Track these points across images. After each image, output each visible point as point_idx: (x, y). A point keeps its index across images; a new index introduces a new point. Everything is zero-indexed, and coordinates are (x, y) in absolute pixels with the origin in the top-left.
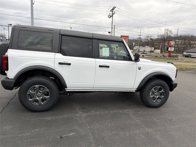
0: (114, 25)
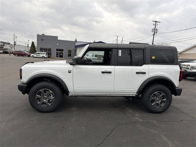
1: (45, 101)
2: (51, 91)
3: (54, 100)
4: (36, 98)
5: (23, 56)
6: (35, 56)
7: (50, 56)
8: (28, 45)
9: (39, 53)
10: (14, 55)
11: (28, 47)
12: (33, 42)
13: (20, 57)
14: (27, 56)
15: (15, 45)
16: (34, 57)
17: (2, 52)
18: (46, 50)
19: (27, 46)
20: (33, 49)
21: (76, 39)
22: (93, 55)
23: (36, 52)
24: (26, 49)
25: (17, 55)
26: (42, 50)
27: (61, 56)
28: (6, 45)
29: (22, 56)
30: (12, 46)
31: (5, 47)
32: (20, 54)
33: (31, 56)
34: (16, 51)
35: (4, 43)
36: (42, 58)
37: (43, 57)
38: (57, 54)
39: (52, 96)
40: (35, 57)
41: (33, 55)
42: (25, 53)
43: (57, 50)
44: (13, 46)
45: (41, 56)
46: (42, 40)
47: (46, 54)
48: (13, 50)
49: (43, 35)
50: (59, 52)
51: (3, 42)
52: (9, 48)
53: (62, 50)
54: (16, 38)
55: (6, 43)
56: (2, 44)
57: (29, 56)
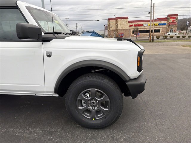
0: (154, 3)
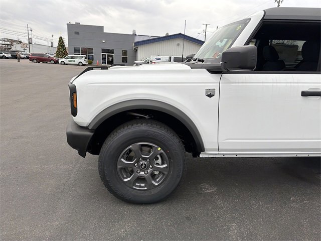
1: (142, 173)
2: (159, 149)
3: (166, 173)
4: (119, 167)
5: (46, 63)
6: (66, 61)
7: (92, 62)
8: (52, 43)
9: (72, 58)
10: (30, 60)
11: (52, 47)
12: (61, 38)
13: (41, 64)
14: (52, 62)
15: (30, 43)
16: (65, 64)
17: (10, 56)
18: (84, 51)
19: (50, 45)
20: (62, 51)
21: (134, 32)
22: (170, 58)
23: (67, 55)
24: (49, 51)
25: (35, 61)
26: (77, 51)
27: (111, 63)
28: (15, 44)
29: (43, 63)
30: (25, 46)
31: (13, 48)
32: (41, 59)
33: (60, 63)
34: (33, 55)
35: (12, 41)
36: (78, 65)
37: (80, 64)
38: (104, 59)
39: (159, 161)
40: (67, 64)
41: (63, 60)
42: (49, 57)
43: (104, 51)
44: (28, 46)
45: (77, 61)
46: (77, 33)
47: (86, 58)
48: (29, 53)
49: (78, 24)
50: (106, 54)
51: (10, 40)
52: (22, 49)
53: (112, 52)
54: (31, 31)
55: (14, 41)
56: (8, 43)
57: (56, 62)
